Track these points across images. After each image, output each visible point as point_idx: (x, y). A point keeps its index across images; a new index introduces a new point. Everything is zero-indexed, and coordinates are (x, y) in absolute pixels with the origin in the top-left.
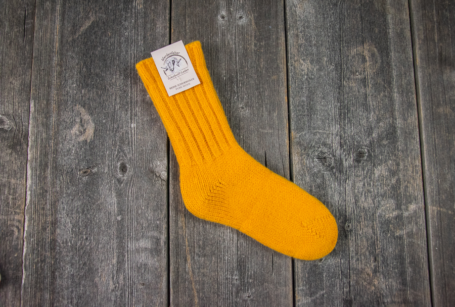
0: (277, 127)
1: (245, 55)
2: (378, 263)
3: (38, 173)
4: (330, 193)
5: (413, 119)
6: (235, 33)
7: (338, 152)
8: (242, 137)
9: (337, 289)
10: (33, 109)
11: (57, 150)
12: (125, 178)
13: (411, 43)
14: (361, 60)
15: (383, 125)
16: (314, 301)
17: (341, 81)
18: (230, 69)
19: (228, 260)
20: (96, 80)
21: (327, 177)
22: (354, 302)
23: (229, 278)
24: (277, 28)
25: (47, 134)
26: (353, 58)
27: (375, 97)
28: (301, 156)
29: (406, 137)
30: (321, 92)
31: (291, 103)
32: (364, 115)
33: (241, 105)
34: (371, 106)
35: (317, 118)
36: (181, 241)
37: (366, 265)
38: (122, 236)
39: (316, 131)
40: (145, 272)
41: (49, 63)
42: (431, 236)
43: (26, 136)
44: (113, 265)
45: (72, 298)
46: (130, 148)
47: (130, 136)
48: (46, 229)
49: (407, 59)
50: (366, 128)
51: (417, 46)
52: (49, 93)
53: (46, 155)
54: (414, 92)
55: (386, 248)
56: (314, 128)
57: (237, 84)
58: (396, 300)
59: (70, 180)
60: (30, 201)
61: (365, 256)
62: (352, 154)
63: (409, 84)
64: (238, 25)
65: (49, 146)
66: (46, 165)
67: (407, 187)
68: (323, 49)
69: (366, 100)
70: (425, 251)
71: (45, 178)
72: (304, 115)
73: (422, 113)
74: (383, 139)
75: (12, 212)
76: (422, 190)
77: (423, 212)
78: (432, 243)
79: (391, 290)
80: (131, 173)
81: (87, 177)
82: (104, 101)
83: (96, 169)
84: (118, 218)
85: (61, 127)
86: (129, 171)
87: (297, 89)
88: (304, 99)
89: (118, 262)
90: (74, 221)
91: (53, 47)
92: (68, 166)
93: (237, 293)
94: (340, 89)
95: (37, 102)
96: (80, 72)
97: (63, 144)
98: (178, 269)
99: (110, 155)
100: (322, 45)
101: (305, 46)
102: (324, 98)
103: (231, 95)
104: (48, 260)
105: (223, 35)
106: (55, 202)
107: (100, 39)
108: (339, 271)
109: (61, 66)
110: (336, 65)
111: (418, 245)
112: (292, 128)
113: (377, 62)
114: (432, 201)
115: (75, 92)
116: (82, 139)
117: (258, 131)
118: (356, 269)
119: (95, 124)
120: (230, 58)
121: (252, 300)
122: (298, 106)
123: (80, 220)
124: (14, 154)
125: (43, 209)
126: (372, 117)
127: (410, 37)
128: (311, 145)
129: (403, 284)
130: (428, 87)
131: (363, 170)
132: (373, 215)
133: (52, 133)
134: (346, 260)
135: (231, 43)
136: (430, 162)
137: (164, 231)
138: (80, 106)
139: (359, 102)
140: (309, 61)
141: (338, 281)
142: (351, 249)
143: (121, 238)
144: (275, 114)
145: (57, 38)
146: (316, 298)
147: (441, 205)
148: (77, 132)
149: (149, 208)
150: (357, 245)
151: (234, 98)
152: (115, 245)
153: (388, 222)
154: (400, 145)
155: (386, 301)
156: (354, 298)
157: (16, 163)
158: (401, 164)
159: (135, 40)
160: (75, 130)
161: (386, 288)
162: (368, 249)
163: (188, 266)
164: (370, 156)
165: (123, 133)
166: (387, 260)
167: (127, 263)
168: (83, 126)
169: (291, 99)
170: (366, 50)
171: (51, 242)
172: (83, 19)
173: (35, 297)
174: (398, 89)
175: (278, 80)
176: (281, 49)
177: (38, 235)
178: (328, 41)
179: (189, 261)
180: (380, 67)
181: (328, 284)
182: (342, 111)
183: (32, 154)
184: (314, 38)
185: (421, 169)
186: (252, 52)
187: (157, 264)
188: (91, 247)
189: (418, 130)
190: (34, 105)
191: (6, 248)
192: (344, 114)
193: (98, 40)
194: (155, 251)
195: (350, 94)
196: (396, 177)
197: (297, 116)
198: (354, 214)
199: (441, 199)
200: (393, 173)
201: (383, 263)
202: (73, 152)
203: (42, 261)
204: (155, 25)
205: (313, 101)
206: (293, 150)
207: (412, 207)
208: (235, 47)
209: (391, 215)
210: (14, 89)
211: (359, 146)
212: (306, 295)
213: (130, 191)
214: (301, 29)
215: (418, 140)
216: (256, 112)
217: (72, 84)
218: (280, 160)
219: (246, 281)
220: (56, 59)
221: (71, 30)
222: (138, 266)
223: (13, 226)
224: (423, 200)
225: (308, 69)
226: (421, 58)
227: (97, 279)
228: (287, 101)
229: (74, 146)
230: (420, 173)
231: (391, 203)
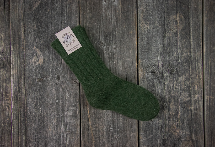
0: (132, 57)
1: (117, 21)
2: (179, 122)
3: (17, 80)
4: (157, 89)
5: (200, 53)
6: (112, 9)
7: (161, 69)
8: (115, 62)
9: (159, 134)
10: (12, 49)
11: (25, 69)
12: (59, 82)
13: (201, 13)
14: (175, 22)
15: (184, 56)
16: (148, 140)
17: (164, 34)
18: (109, 29)
19: (108, 120)
20: (43, 34)
21: (155, 82)
22: (167, 140)
23: (109, 129)
24: (133, 6)
25: (20, 62)
26: (171, 21)
27: (181, 41)
28: (143, 71)
29: (195, 62)
30: (154, 39)
31: (139, 45)
32: (175, 51)
33: (114, 47)
34: (179, 46)
35: (152, 53)
36: (86, 112)
37: (173, 123)
38: (58, 109)
39: (151, 59)
40: (69, 126)
41: (19, 26)
42: (206, 110)
43: (10, 63)
44: (55, 123)
45: (36, 139)
46: (61, 68)
47: (61, 62)
48: (22, 107)
49: (199, 21)
50: (176, 57)
51: (205, 15)
52: (20, 41)
53: (20, 72)
54: (201, 39)
55: (183, 115)
56: (150, 58)
57: (112, 36)
58: (187, 139)
59: (33, 84)
60: (14, 94)
61: (173, 118)
62: (168, 70)
63: (199, 35)
64: (113, 5)
65: (21, 67)
66: (21, 77)
67: (195, 86)
68: (156, 17)
69: (176, 43)
70: (202, 117)
71: (21, 83)
72: (145, 51)
73: (204, 50)
74: (184, 63)
75: (5, 99)
76: (202, 88)
77: (202, 98)
78: (206, 113)
79: (185, 135)
80: (62, 80)
81: (41, 82)
82: (47, 45)
83: (45, 78)
84: (56, 101)
85: (27, 58)
86: (61, 79)
87: (142, 38)
88: (145, 43)
89: (57, 122)
90: (35, 103)
91: (20, 17)
92: (31, 77)
93: (112, 135)
94: (163, 38)
95: (14, 46)
96: (35, 30)
97: (28, 66)
98: (85, 124)
99: (51, 72)
100: (155, 15)
101: (147, 16)
102: (155, 43)
103: (109, 42)
104: (24, 122)
105: (106, 11)
106: (26, 94)
107: (44, 13)
108: (160, 126)
109: (25, 27)
110: (162, 25)
111: (199, 114)
112: (139, 58)
113: (183, 24)
114: (207, 93)
115: (33, 40)
116: (37, 64)
117: (122, 59)
118: (168, 125)
119: (44, 56)
120: (109, 23)
121: (119, 139)
122: (142, 47)
123: (38, 103)
124: (4, 71)
125: (20, 98)
126: (179, 52)
127: (201, 10)
128: (148, 66)
129: (191, 132)
130: (209, 36)
131: (173, 78)
132: (177, 99)
133: (22, 61)
134: (164, 121)
135: (109, 15)
136: (207, 74)
137: (78, 107)
138: (36, 48)
139: (173, 45)
140: (148, 24)
141: (160, 130)
142: (166, 116)
143: (58, 110)
144: (131, 51)
145: (22, 12)
146: (149, 138)
147: (212, 95)
148: (35, 61)
149: (71, 96)
150: (169, 114)
151: (111, 43)
152: (55, 114)
153: (185, 103)
154: (192, 66)
155: (182, 140)
156: (167, 138)
157: (5, 76)
158: (193, 75)
159: (62, 14)
160: (34, 59)
161: (183, 134)
162: (174, 116)
163: (90, 123)
164: (177, 71)
165: (58, 61)
166: (183, 121)
167: (61, 122)
168: (38, 57)
169: (139, 43)
170: (178, 17)
171: (25, 113)
172: (35, 2)
173: (18, 139)
174: (193, 37)
175: (133, 34)
176: (134, 17)
177: (18, 110)
178: (159, 13)
179: (90, 121)
180: (185, 26)
181: (155, 132)
182: (164, 49)
183: (13, 71)
184: (152, 12)
185: (202, 78)
186: (120, 20)
187: (75, 122)
188: (44, 115)
189: (202, 58)
190: (13, 47)
191: (3, 116)
192: (165, 50)
193: (43, 13)
194: (74, 116)
195: (168, 40)
196: (190, 82)
197: (142, 52)
198: (168, 99)
199: (211, 92)
200: (188, 80)
201: (181, 122)
202: (34, 70)
203: (21, 122)
204: (72, 6)
205: (149, 44)
206: (139, 69)
207: (197, 96)
208: (112, 17)
209: (186, 100)
210: (2, 39)
211: (172, 66)
212: (144, 136)
213: (62, 89)
214: (145, 7)
215: (202, 63)
216: (121, 50)
217: (31, 36)
218: (133, 74)
219: (116, 130)
220: (22, 23)
221: (29, 8)
222: (66, 124)
223: (6, 106)
224: (203, 93)
225: (148, 28)
226: (206, 21)
227: (47, 130)
228: (137, 44)
229: (34, 67)
230: (202, 79)
231: (187, 94)
